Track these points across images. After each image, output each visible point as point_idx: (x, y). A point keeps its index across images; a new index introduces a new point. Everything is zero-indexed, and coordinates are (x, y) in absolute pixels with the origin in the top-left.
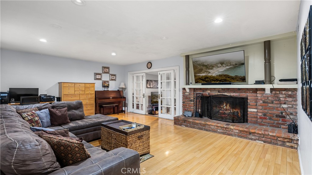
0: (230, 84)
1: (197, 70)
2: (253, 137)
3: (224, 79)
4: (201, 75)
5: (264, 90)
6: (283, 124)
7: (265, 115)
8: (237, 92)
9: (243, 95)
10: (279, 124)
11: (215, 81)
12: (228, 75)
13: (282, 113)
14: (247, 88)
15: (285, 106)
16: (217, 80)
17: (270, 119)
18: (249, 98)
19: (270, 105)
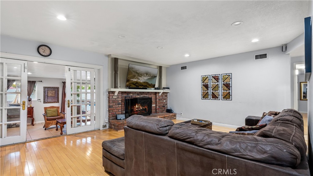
0: (146, 89)
1: (132, 75)
3: (145, 86)
4: (134, 80)
5: (159, 93)
6: (164, 110)
7: (159, 107)
8: (148, 95)
9: (150, 96)
11: (141, 86)
12: (148, 83)
13: (164, 105)
14: (152, 92)
15: (165, 101)
16: (142, 85)
17: (161, 108)
18: (153, 98)
19: (161, 101)
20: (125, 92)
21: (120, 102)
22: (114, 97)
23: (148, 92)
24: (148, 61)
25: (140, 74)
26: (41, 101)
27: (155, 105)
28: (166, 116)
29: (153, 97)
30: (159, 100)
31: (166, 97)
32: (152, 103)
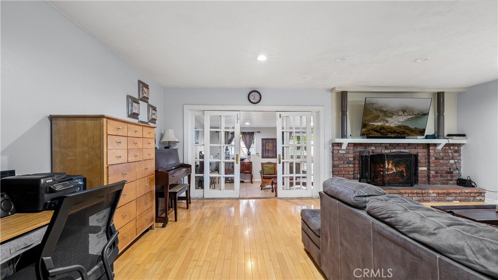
1: (371, 116)
2: (450, 198)
3: (402, 132)
4: (376, 124)
5: (435, 145)
6: (451, 180)
7: (436, 173)
10: (448, 180)
11: (392, 133)
12: (408, 127)
13: (450, 169)
15: (452, 161)
16: (395, 132)
17: (441, 176)
18: (420, 154)
19: (441, 161)
20: (361, 144)
21: (351, 159)
22: (340, 152)
23: (409, 144)
24: (408, 87)
25: (388, 113)
26: (259, 156)
27: (425, 169)
28: (451, 191)
29: (422, 153)
30: (436, 159)
31: (456, 154)
32: (419, 164)
